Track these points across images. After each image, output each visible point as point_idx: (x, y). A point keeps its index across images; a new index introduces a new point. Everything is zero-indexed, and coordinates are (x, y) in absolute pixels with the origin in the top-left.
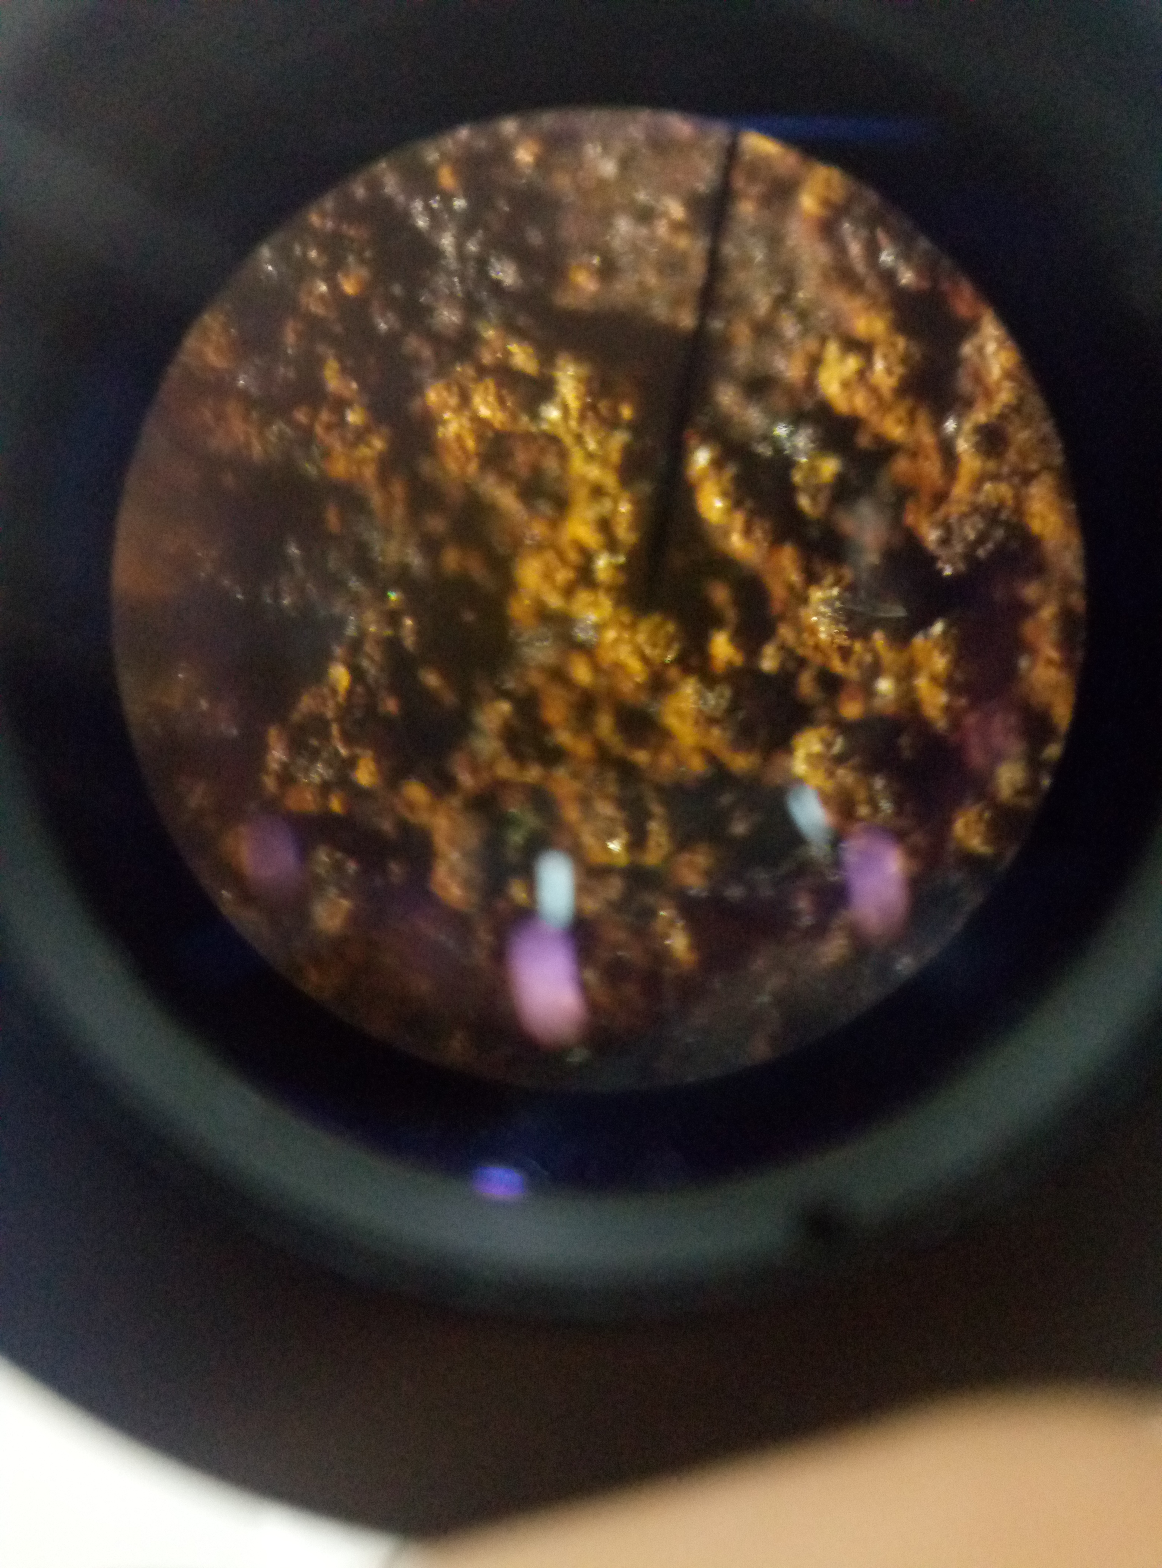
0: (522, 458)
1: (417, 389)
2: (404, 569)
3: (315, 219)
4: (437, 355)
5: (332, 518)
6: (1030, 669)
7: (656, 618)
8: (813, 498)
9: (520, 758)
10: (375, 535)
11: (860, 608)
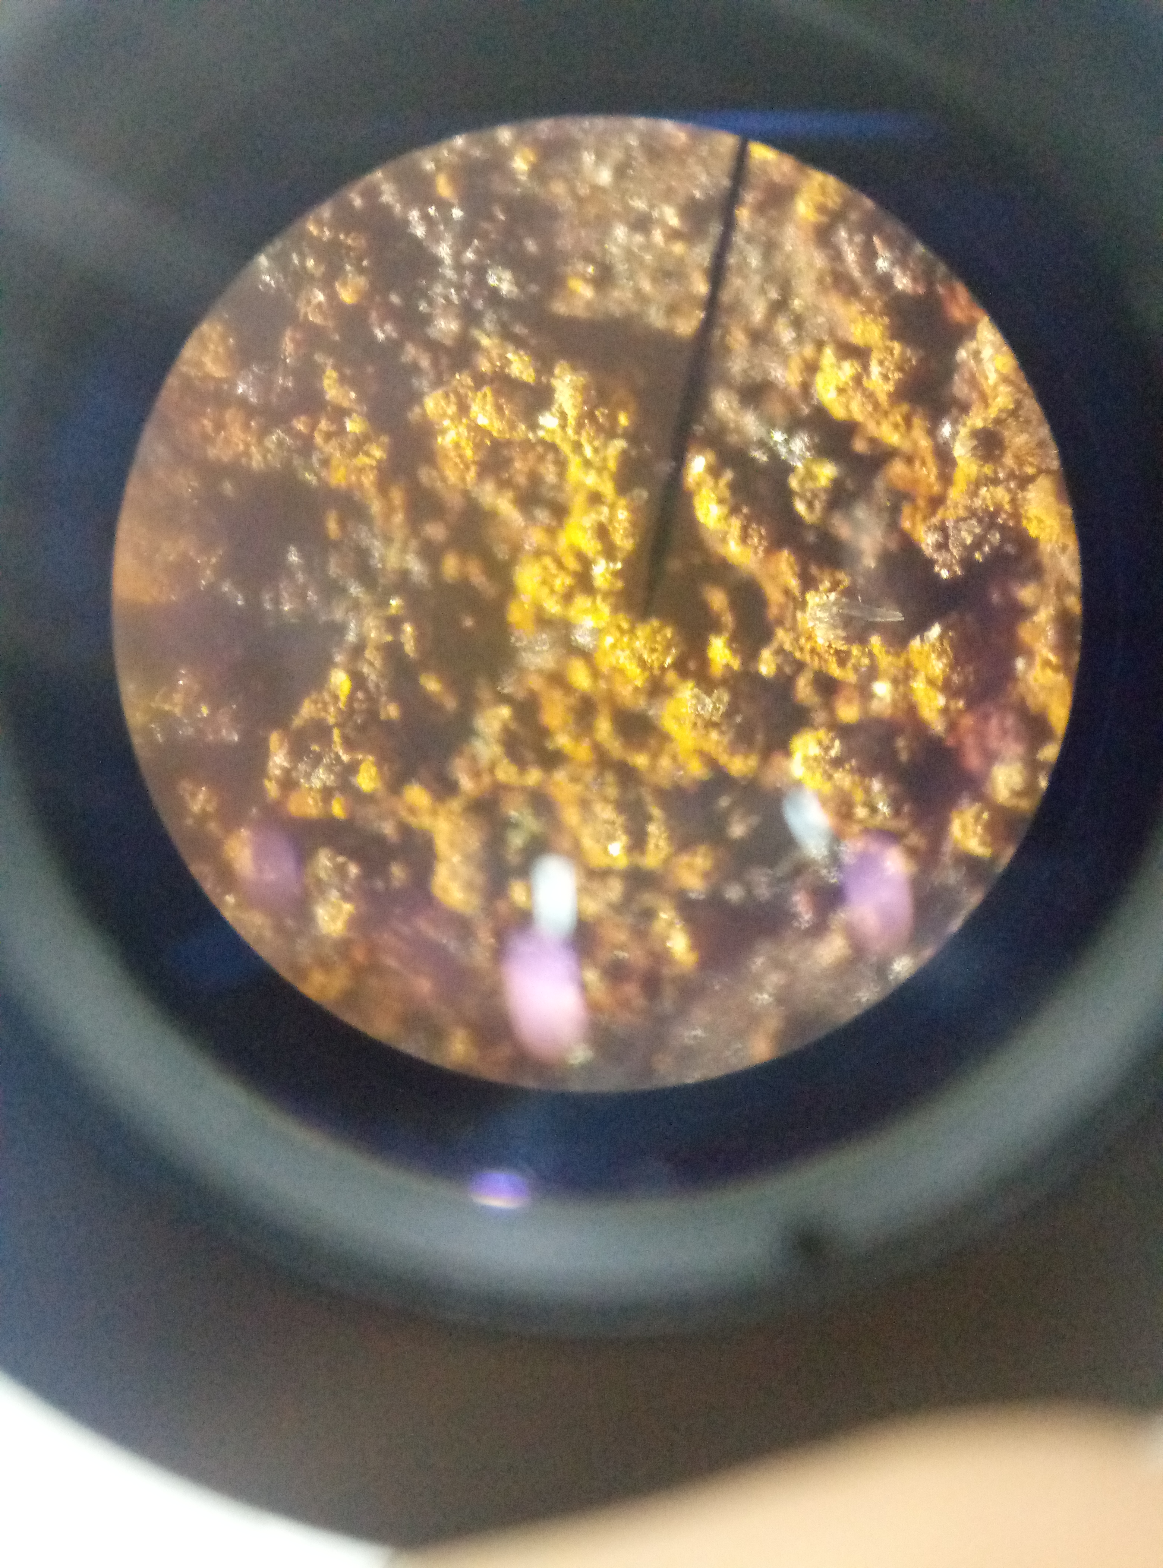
0: (520, 466)
1: (416, 398)
2: (404, 574)
3: (313, 229)
4: (435, 363)
5: (332, 526)
6: (1026, 672)
7: (655, 623)
8: (810, 505)
9: (521, 764)
10: (377, 543)
11: (855, 613)
